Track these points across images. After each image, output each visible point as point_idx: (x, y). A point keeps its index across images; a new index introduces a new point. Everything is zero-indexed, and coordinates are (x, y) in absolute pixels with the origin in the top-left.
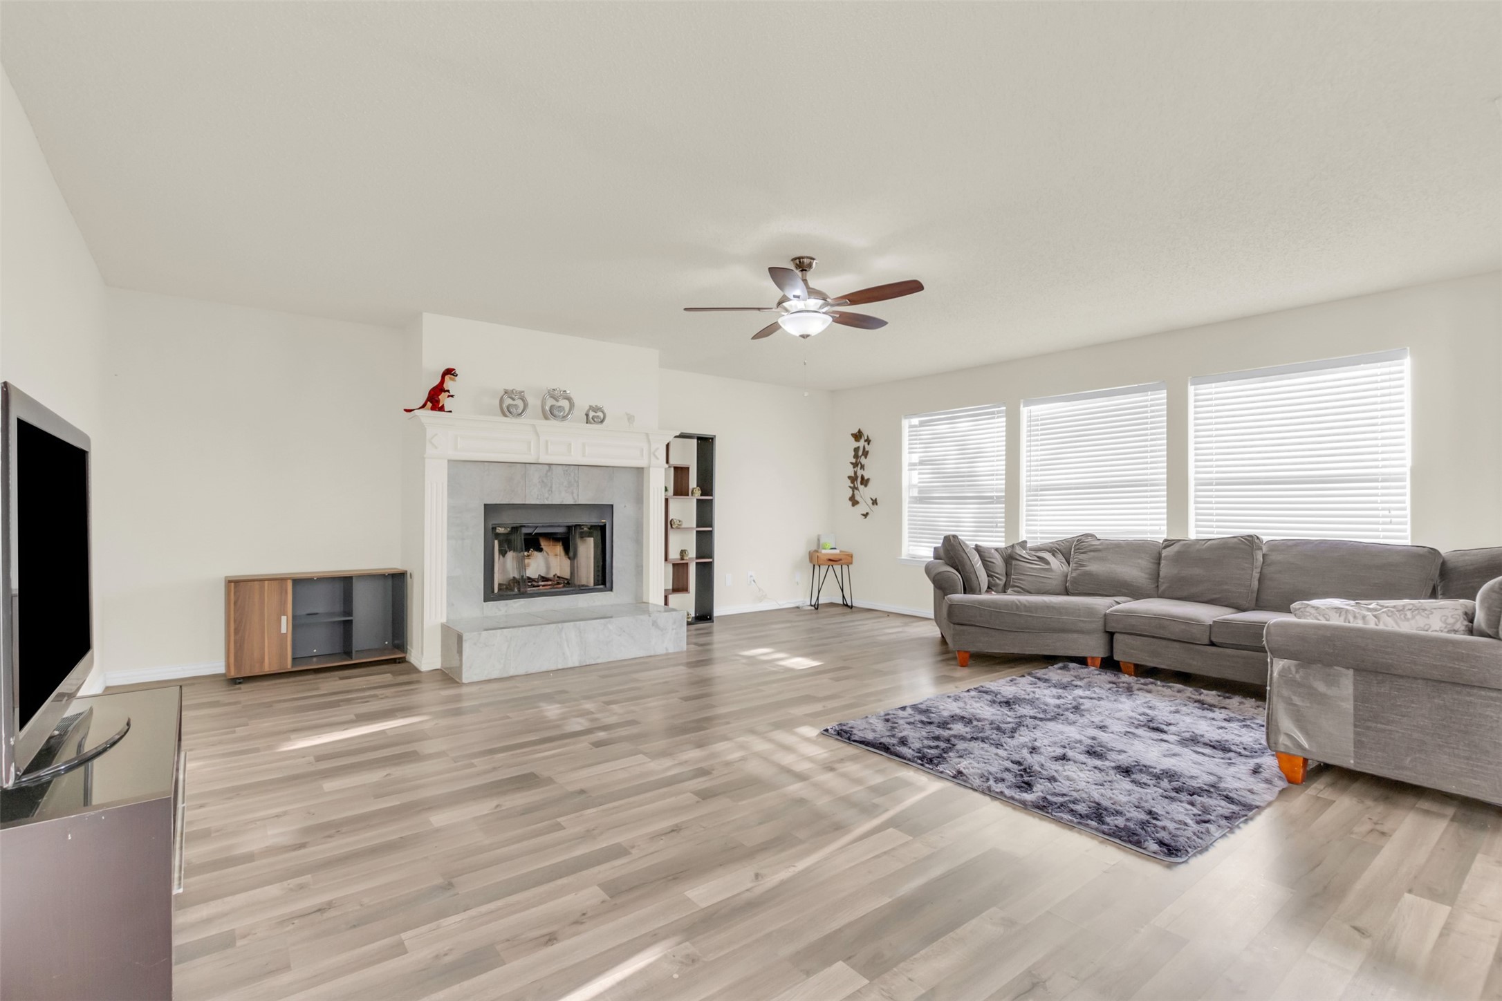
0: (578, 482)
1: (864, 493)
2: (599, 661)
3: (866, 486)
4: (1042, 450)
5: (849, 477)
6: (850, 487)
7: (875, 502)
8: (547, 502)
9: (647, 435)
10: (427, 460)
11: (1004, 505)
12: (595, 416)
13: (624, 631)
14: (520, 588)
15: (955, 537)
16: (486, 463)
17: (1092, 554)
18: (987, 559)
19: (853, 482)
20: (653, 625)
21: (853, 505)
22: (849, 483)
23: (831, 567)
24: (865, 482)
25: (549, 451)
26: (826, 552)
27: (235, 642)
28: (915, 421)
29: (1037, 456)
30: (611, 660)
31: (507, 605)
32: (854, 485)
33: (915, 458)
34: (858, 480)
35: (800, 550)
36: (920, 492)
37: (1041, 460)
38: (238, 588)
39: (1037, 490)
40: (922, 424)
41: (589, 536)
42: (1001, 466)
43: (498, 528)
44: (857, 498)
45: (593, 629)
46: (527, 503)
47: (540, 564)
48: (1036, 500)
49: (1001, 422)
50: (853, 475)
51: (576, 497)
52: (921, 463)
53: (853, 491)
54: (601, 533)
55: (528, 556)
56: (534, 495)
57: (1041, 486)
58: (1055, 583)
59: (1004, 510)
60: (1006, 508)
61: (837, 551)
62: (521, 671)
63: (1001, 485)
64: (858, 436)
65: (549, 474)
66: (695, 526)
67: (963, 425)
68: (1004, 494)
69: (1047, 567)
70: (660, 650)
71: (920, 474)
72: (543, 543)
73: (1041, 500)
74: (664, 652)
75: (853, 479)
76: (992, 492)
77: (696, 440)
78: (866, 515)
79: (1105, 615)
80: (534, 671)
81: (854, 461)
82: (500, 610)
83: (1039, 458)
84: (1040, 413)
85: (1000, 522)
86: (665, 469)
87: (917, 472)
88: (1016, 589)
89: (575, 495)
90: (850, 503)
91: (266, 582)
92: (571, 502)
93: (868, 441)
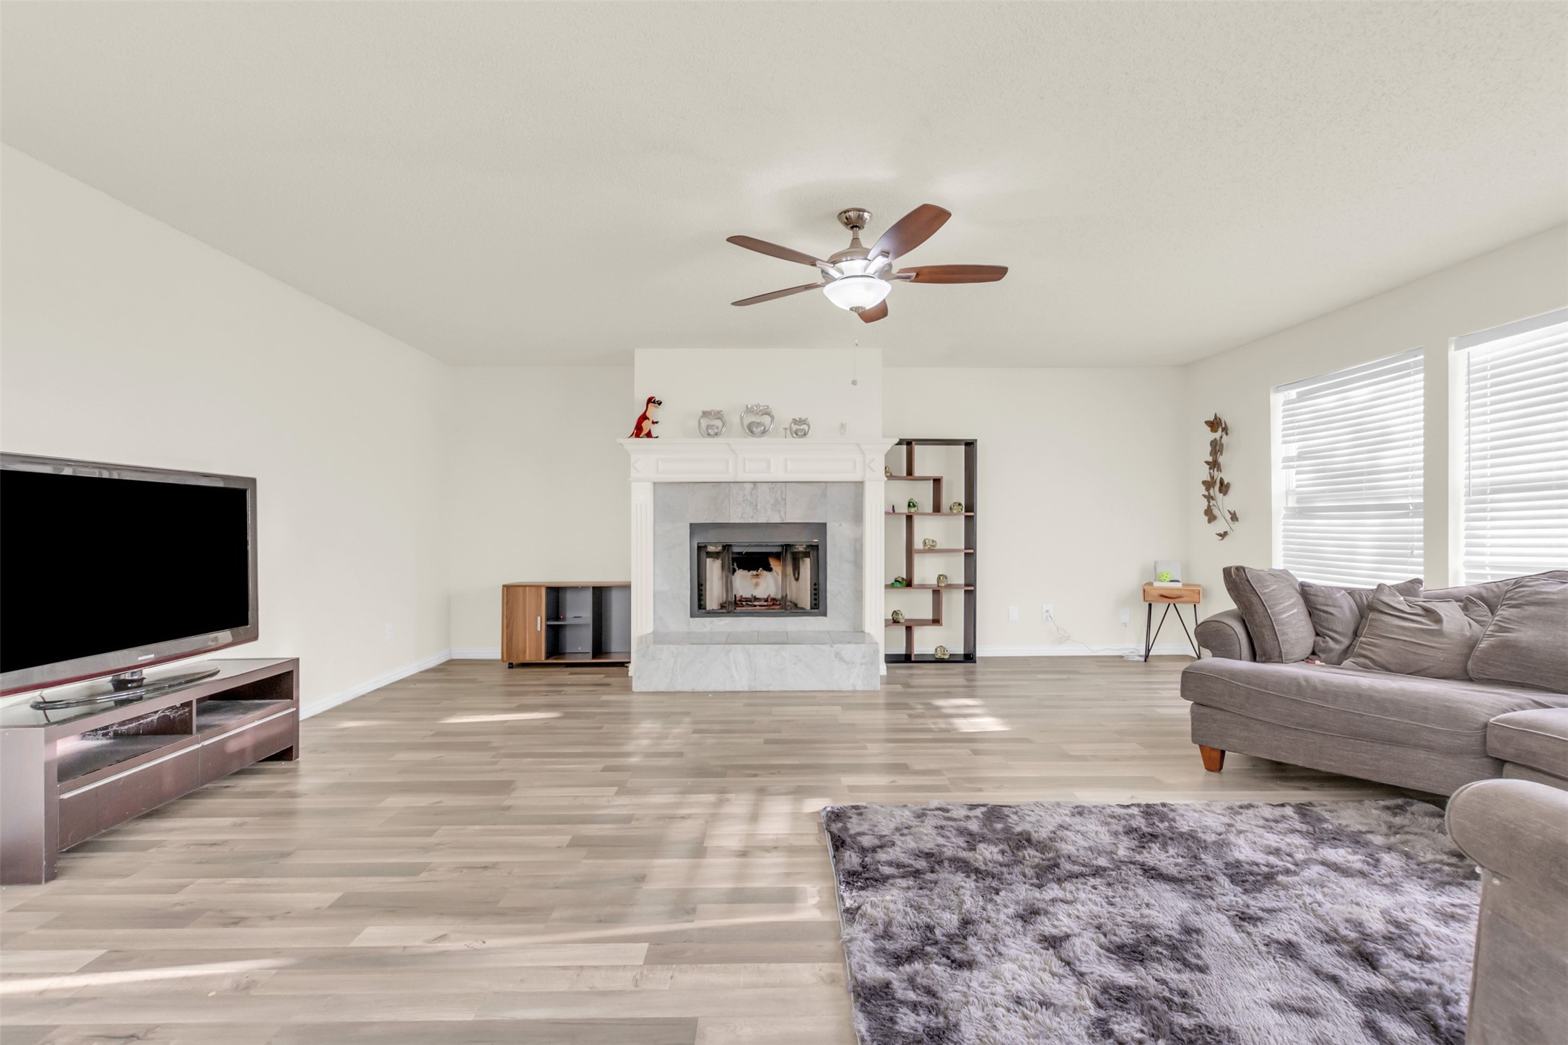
0: (785, 499)
1: (1225, 503)
2: (771, 689)
3: (1225, 494)
4: (1493, 421)
5: (1204, 483)
6: (1204, 496)
7: (1234, 517)
8: (752, 521)
9: (858, 444)
10: (633, 484)
11: (1421, 520)
12: (799, 429)
13: (800, 660)
14: (733, 606)
15: (1240, 569)
16: (691, 484)
17: (1533, 609)
18: (1319, 607)
19: (1208, 489)
20: (836, 657)
21: (1210, 521)
22: (1203, 490)
23: (1172, 606)
24: (1224, 488)
25: (747, 469)
26: (1163, 585)
27: (507, 634)
28: (1293, 394)
29: (1485, 432)
30: (784, 689)
31: (712, 622)
32: (1209, 494)
33: (1293, 450)
34: (1216, 486)
35: (1131, 580)
36: (1299, 501)
37: (1493, 439)
38: (509, 590)
39: (1484, 493)
40: (1301, 397)
41: (806, 557)
42: (1415, 454)
43: (709, 547)
44: (1216, 512)
45: (764, 654)
46: (731, 522)
47: (767, 584)
48: (1484, 510)
49: (1415, 385)
50: (1209, 479)
51: (783, 516)
52: (1301, 457)
53: (1209, 502)
54: (815, 551)
55: (757, 575)
56: (736, 514)
57: (1492, 484)
58: (1441, 656)
59: (1422, 528)
60: (1425, 524)
61: (1179, 585)
62: (687, 688)
63: (1419, 485)
64: (1215, 424)
65: (754, 492)
66: (963, 548)
67: (1360, 394)
68: (1422, 501)
69: (1434, 627)
70: (846, 685)
71: (1298, 473)
72: (773, 563)
73: (1493, 510)
74: (851, 688)
75: (1208, 485)
76: (1406, 497)
77: (963, 447)
78: (1223, 535)
79: (1486, 726)
80: (701, 690)
81: (1210, 459)
82: (705, 627)
83: (1489, 435)
84: (1489, 357)
85: (1418, 548)
86: (885, 482)
87: (1294, 471)
88: (1361, 660)
89: (782, 513)
90: (1207, 518)
91: (527, 588)
92: (778, 521)
93: (1225, 430)
